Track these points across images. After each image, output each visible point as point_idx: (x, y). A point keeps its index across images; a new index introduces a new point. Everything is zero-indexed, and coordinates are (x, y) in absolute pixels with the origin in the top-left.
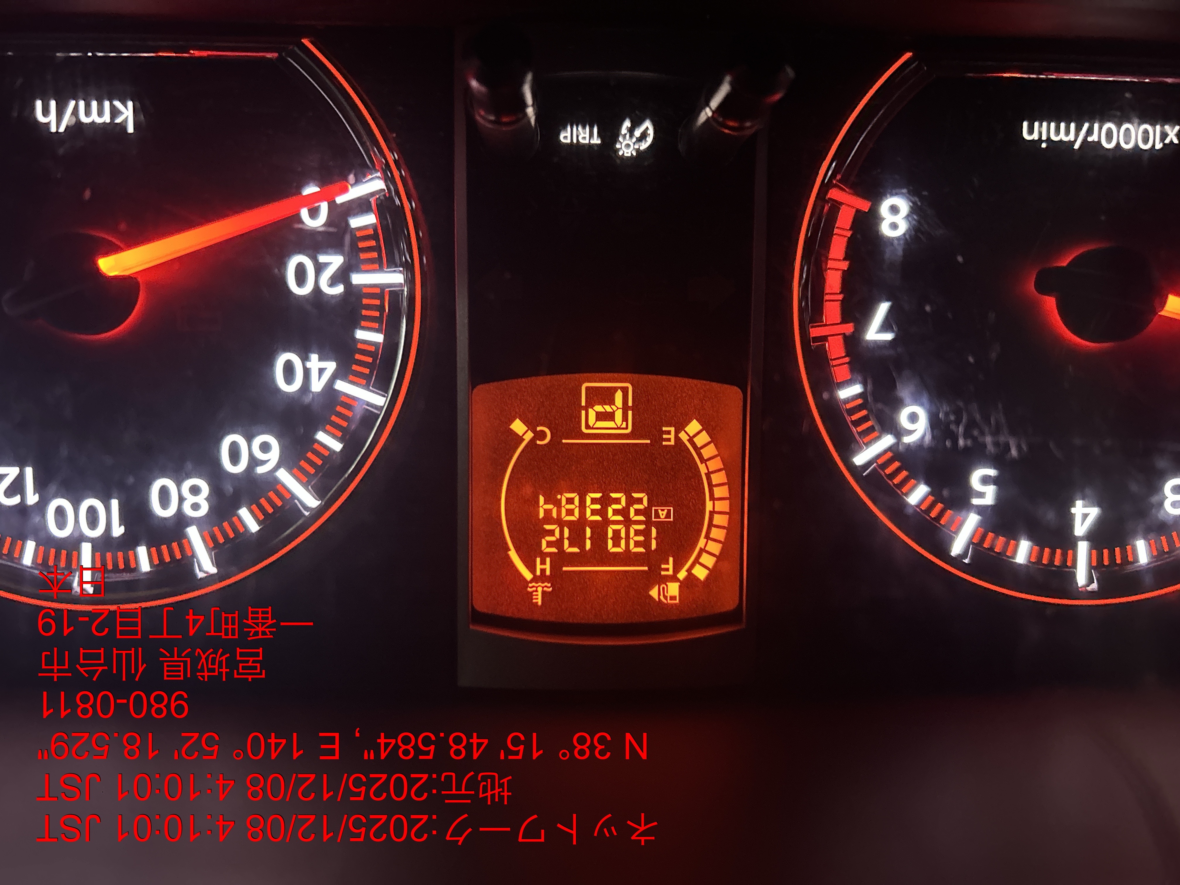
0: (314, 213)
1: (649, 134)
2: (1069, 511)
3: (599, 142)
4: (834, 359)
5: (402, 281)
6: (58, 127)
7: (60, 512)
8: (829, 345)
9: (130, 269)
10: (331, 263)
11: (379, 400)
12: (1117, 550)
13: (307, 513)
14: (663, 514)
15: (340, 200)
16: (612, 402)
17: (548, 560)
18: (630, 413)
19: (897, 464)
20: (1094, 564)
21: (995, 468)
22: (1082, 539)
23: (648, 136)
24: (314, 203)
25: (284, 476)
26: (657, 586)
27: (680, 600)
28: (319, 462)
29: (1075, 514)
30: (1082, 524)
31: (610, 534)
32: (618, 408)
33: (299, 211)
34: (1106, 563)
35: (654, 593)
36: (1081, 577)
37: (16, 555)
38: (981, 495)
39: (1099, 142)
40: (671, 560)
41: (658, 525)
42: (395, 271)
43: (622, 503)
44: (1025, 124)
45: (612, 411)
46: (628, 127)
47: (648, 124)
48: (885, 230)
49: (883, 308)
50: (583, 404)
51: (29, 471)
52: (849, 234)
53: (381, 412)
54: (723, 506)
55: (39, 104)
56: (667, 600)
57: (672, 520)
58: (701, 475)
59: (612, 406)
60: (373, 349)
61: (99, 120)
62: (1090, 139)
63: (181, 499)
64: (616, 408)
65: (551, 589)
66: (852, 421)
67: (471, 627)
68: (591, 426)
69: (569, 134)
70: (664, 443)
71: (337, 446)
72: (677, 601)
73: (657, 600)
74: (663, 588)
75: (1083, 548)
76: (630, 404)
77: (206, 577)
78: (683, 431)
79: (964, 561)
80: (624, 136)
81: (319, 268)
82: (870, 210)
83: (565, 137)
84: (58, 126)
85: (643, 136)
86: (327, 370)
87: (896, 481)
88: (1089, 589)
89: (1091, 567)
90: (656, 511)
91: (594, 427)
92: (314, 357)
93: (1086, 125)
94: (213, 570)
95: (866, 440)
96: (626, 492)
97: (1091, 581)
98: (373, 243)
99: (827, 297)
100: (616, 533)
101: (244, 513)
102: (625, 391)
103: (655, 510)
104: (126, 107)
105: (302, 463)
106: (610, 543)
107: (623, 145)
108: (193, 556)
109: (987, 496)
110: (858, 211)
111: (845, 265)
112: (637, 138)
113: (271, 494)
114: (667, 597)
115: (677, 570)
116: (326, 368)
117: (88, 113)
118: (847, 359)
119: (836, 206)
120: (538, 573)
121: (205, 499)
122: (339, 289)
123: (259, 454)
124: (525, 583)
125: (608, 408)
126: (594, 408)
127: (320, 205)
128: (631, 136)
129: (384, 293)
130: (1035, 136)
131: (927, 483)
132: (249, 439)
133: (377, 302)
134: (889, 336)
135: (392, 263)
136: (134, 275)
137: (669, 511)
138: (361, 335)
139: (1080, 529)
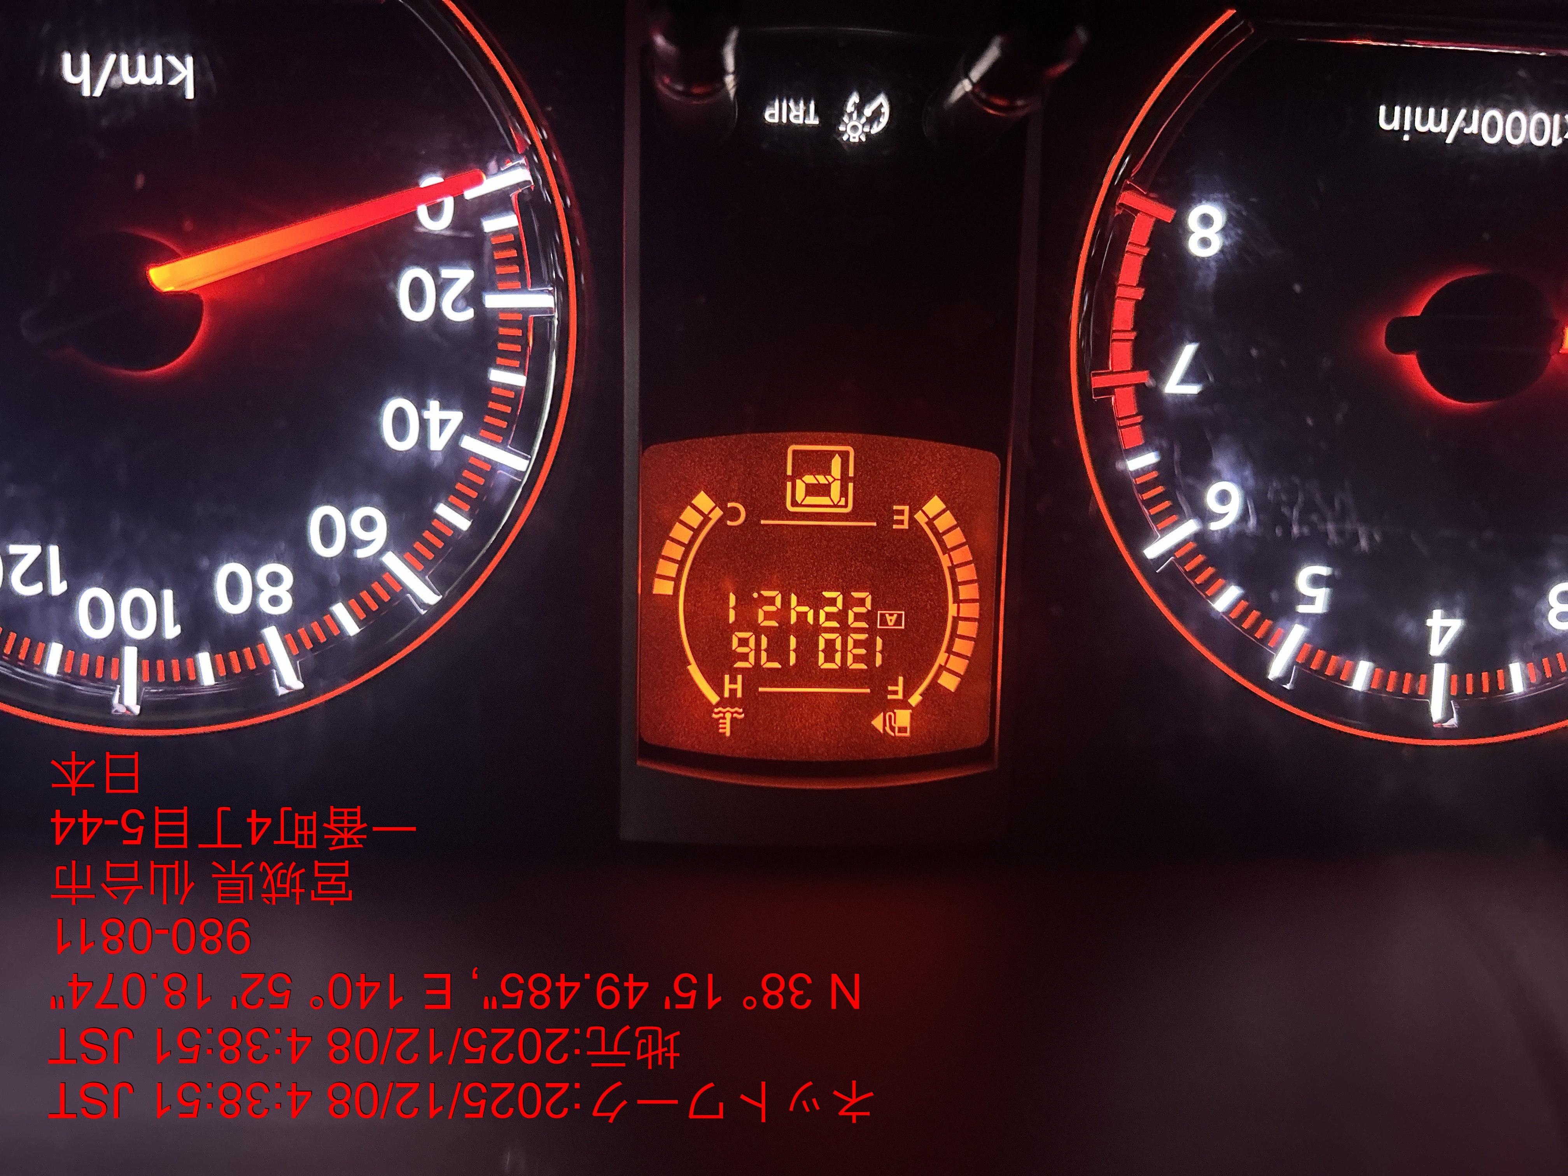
0: (435, 212)
1: (884, 113)
2: (1425, 622)
3: (817, 122)
4: (1122, 419)
5: (552, 305)
6: (92, 90)
7: (95, 606)
8: (1115, 399)
9: (189, 283)
10: (458, 279)
11: (520, 464)
12: (1485, 675)
13: (423, 612)
14: (891, 620)
15: (470, 194)
16: (827, 471)
17: (740, 678)
18: (851, 485)
19: (1200, 558)
20: (1454, 693)
21: (1329, 565)
22: (1440, 660)
23: (882, 116)
24: (436, 199)
25: (392, 561)
26: (882, 714)
27: (911, 732)
28: (440, 545)
29: (1431, 627)
30: (1440, 641)
31: (822, 645)
32: (835, 479)
33: (416, 208)
34: (1470, 692)
35: (878, 722)
36: (1437, 711)
37: (37, 661)
38: (1311, 600)
39: (1479, 135)
40: (901, 679)
41: (885, 634)
42: (542, 291)
43: (838, 605)
44: (1383, 109)
45: (827, 482)
46: (855, 103)
47: (882, 100)
48: (1194, 247)
49: (1189, 351)
50: (789, 473)
51: (54, 551)
52: (1145, 251)
53: (523, 480)
54: (971, 610)
55: (67, 58)
56: (894, 732)
57: (903, 627)
58: (943, 571)
59: (827, 477)
60: (512, 395)
61: (148, 81)
62: (1467, 131)
63: (256, 591)
64: (833, 479)
65: (743, 715)
66: (1143, 501)
67: (639, 763)
68: (799, 502)
69: (776, 112)
70: (895, 527)
71: (463, 524)
72: (908, 734)
73: (882, 731)
74: (890, 716)
75: (1440, 671)
76: (851, 474)
77: (288, 694)
78: (920, 511)
79: (1284, 686)
80: (850, 115)
81: (441, 287)
82: (1173, 221)
83: (772, 114)
84: (93, 88)
85: (877, 115)
86: (451, 422)
87: (1199, 580)
88: (1445, 725)
89: (1449, 698)
90: (883, 615)
91: (803, 503)
92: (434, 404)
93: (1463, 112)
94: (298, 685)
95: (1161, 526)
96: (843, 590)
97: (1448, 715)
98: (513, 253)
99: (1115, 336)
100: (830, 644)
101: (339, 610)
102: (844, 456)
103: (881, 614)
104: (184, 63)
105: (417, 545)
106: (821, 656)
107: (849, 126)
108: (272, 665)
109: (1317, 601)
110: (1158, 222)
111: (1139, 294)
112: (867, 118)
113: (375, 586)
114: (894, 728)
115: (908, 693)
116: (450, 420)
117: (133, 71)
118: (1139, 419)
119: (1130, 213)
120: (726, 694)
121: (288, 591)
122: (468, 314)
123: (359, 533)
124: (710, 707)
125: (822, 479)
126: (803, 479)
127: (443, 201)
128: (860, 114)
129: (527, 319)
130: (1395, 125)
131: (1240, 584)
132: (347, 513)
133: (519, 333)
134: (1193, 389)
135: (538, 281)
136: (196, 290)
137: (900, 616)
138: (496, 376)
139: (1437, 648)
